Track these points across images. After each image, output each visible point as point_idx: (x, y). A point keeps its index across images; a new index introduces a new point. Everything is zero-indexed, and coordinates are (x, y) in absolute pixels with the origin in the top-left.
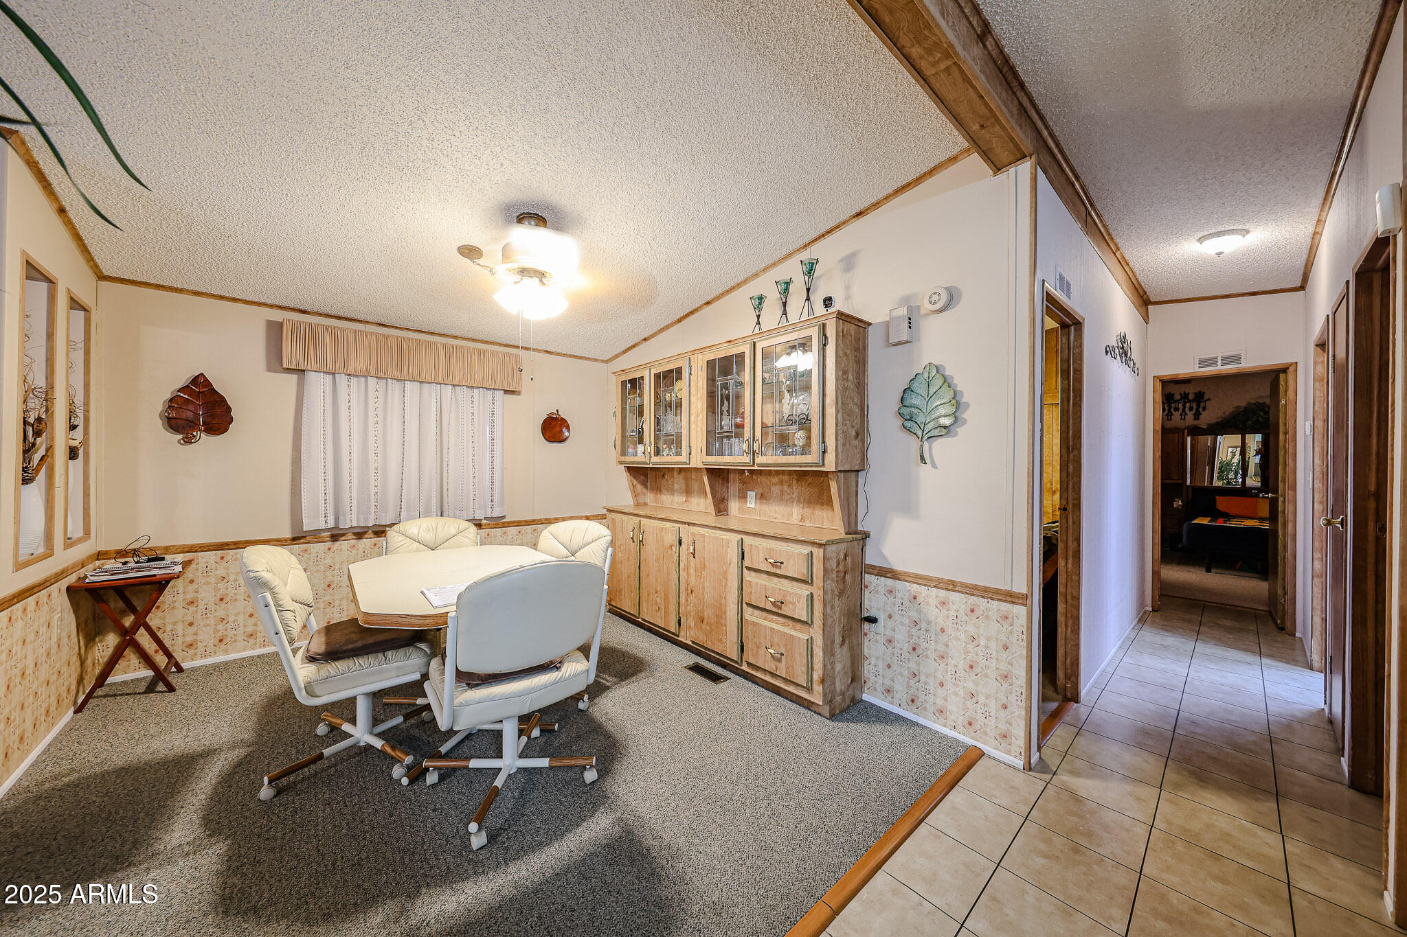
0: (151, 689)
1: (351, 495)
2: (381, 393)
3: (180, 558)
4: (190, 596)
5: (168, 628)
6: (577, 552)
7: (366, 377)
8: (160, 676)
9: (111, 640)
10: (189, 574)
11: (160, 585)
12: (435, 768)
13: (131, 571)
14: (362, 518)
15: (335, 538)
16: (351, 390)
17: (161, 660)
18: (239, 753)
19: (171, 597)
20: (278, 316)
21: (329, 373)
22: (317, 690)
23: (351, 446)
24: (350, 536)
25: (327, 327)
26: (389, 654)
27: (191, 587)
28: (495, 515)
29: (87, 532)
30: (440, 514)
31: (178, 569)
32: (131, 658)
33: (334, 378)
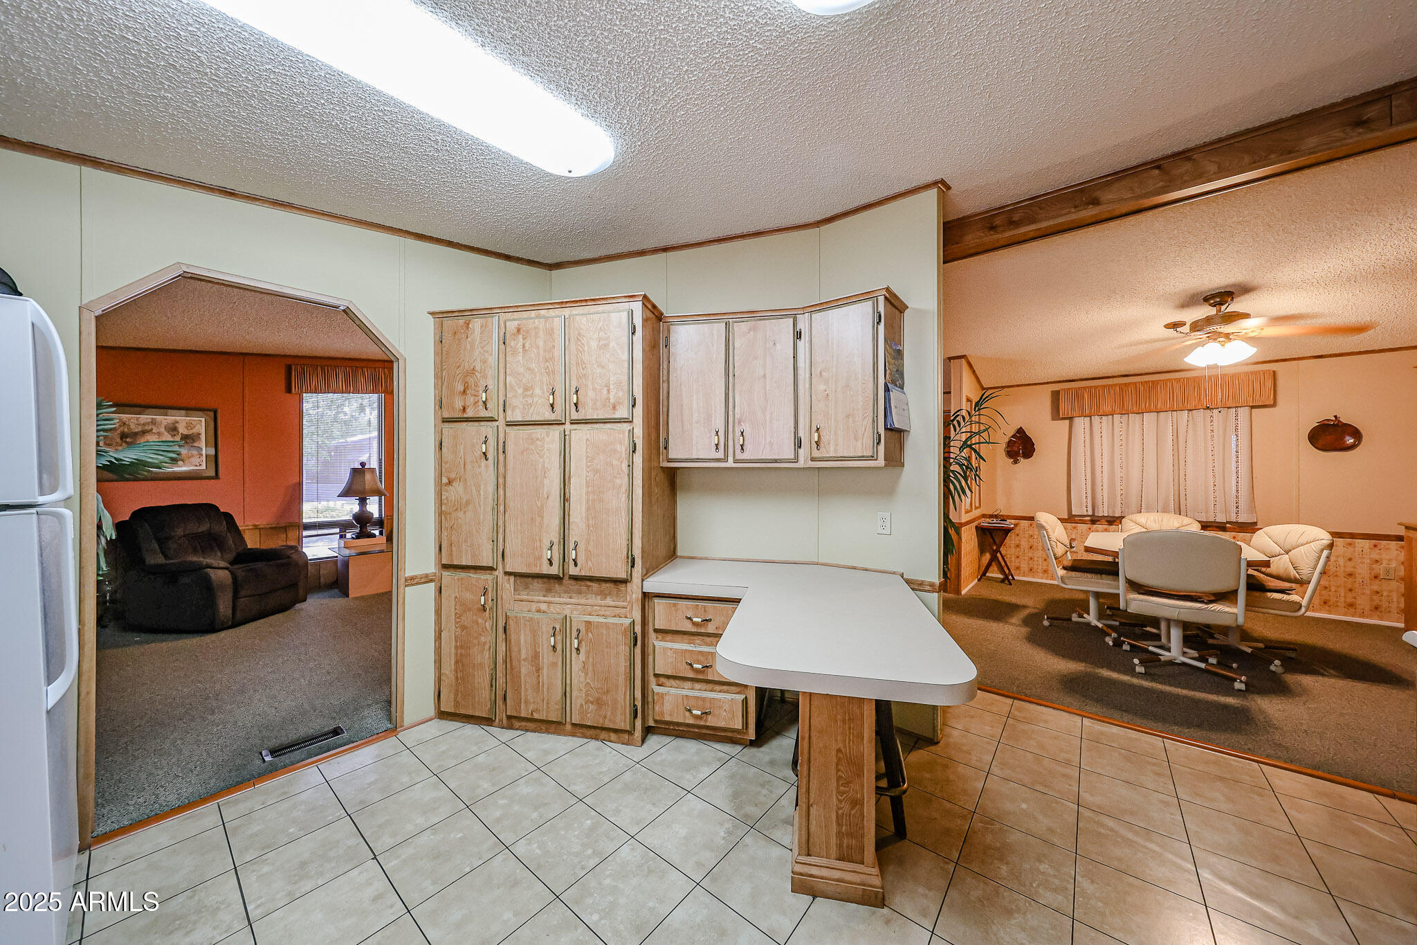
0: (1003, 581)
1: (1103, 495)
2: (1124, 425)
3: (1013, 521)
4: (1017, 542)
5: (1009, 556)
6: (1290, 551)
7: (1113, 415)
8: (1006, 578)
9: (987, 556)
10: (1017, 530)
11: (1007, 531)
12: (1129, 643)
13: (995, 523)
14: (1111, 510)
15: (1093, 522)
16: (1102, 425)
17: (1007, 572)
18: (1035, 611)
19: (1011, 540)
20: (1056, 387)
21: (1088, 416)
22: (1067, 581)
23: (1103, 463)
24: (1103, 521)
25: (1084, 388)
26: (1104, 576)
27: (1017, 538)
28: (1240, 520)
29: (980, 505)
30: (1178, 513)
31: (1012, 526)
32: (994, 567)
33: (1091, 419)
